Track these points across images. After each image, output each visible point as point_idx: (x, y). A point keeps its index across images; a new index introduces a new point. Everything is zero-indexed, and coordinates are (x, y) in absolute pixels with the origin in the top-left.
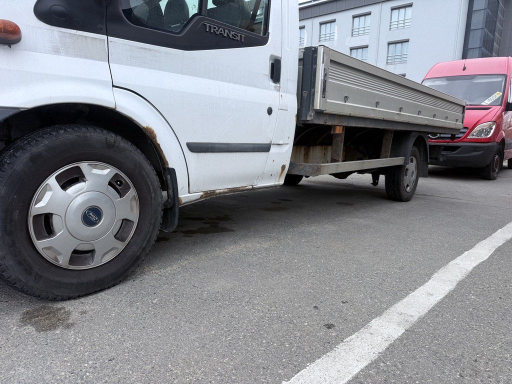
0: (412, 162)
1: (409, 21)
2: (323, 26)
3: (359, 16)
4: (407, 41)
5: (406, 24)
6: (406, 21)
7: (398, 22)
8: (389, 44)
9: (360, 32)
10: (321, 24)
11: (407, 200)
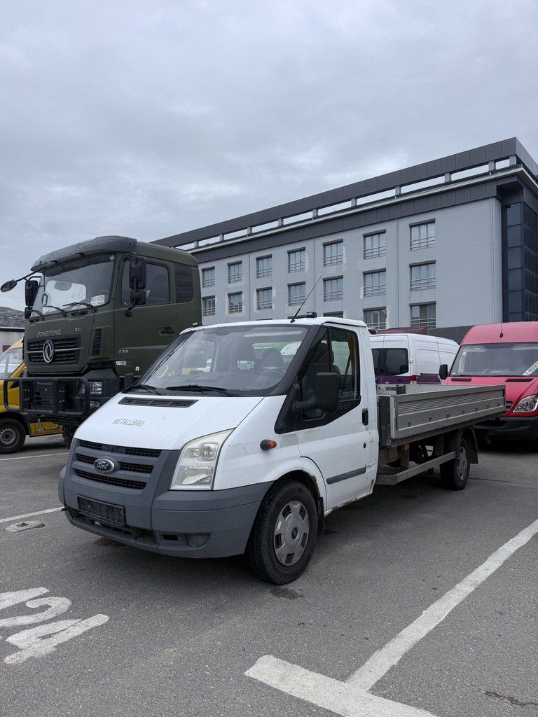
0: (462, 452)
1: (432, 239)
2: (328, 248)
3: (372, 235)
4: (434, 262)
5: (429, 243)
6: (429, 240)
7: (420, 240)
8: (411, 266)
9: (374, 254)
10: (325, 245)
11: (462, 488)
